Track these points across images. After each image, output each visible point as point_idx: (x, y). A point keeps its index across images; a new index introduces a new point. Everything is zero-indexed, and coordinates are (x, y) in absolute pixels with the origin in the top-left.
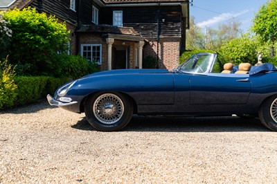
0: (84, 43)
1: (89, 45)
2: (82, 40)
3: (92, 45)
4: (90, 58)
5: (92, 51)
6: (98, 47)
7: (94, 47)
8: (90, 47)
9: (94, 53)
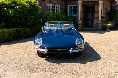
0: (69, 4)
1: (71, 5)
2: (68, 3)
3: (73, 6)
4: (72, 13)
5: (73, 9)
6: (76, 6)
7: (74, 7)
8: (72, 7)
9: (74, 10)
